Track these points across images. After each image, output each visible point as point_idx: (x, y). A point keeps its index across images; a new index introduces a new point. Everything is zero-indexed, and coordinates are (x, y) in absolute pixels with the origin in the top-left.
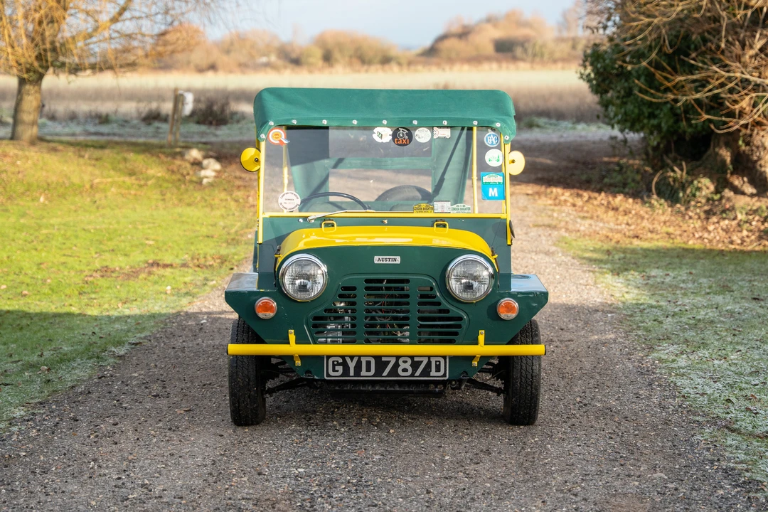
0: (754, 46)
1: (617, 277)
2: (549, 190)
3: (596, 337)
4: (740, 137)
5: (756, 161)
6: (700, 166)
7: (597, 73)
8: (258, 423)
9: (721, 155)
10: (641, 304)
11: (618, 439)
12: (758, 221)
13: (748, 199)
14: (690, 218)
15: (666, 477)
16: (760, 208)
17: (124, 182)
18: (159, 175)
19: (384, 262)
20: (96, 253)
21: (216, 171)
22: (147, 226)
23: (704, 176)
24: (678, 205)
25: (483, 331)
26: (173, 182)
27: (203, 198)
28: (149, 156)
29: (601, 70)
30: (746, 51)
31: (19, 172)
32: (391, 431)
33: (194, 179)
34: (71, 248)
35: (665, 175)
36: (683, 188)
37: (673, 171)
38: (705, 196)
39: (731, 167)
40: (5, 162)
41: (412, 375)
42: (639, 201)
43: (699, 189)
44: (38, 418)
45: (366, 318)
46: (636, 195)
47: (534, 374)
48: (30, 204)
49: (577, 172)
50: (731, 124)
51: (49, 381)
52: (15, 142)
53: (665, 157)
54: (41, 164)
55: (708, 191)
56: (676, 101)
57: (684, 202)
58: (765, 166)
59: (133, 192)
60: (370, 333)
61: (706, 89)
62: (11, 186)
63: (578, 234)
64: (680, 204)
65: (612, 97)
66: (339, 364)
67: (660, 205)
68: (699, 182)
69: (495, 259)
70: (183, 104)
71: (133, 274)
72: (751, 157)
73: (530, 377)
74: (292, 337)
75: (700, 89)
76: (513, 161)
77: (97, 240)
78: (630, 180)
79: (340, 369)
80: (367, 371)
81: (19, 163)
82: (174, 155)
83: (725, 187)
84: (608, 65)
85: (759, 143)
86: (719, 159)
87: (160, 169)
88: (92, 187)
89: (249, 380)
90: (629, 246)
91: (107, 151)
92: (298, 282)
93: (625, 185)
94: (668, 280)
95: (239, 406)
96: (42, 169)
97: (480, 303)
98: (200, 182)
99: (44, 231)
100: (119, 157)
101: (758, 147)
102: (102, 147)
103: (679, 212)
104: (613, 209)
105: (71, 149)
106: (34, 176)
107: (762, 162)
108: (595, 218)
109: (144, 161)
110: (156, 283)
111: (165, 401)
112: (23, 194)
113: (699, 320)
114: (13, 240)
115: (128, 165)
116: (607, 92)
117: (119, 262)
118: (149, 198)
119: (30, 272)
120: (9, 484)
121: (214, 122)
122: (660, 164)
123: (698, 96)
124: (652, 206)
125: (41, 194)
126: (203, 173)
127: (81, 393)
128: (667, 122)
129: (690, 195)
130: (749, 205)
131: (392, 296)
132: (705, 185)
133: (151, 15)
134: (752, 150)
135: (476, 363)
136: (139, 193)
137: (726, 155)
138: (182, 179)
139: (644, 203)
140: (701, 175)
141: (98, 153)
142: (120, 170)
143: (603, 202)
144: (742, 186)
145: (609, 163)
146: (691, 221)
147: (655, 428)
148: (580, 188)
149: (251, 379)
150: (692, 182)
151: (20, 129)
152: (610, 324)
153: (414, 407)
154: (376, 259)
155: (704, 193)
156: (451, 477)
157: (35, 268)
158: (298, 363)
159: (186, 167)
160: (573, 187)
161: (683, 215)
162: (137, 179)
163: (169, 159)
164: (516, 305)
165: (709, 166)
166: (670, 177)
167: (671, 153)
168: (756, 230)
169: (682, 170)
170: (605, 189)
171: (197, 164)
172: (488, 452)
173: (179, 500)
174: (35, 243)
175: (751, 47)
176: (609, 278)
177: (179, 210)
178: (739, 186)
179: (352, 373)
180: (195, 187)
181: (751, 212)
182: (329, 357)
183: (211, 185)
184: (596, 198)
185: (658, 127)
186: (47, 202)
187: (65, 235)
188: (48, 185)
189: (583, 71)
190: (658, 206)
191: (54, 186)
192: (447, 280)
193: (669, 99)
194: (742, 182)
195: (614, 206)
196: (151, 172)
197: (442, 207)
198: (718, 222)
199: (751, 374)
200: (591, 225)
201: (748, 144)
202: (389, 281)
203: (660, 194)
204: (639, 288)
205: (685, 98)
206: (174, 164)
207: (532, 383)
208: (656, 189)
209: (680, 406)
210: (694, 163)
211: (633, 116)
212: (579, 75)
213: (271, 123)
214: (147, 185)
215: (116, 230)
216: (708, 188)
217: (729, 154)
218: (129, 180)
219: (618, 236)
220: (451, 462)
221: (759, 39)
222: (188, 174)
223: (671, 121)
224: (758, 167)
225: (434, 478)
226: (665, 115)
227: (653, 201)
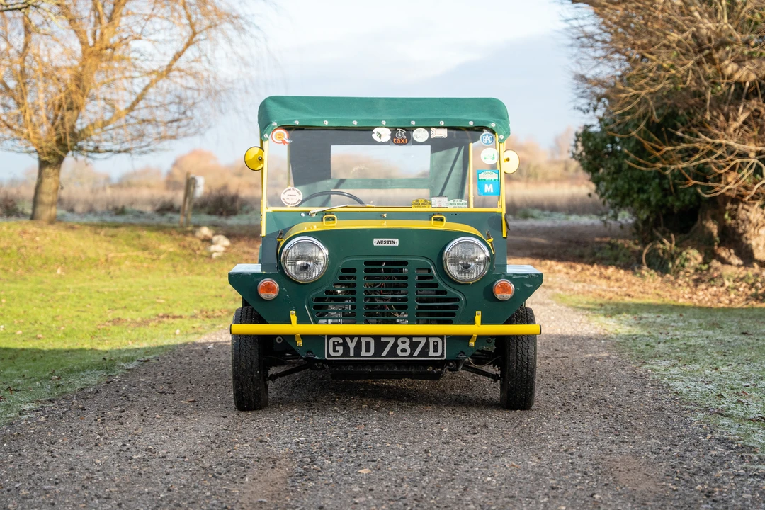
0: (738, 119)
1: (609, 318)
2: (543, 263)
3: (590, 355)
4: (726, 210)
5: (742, 234)
6: (688, 238)
7: (589, 152)
8: (260, 408)
9: (708, 228)
10: (634, 335)
11: (613, 419)
12: (745, 287)
13: (734, 269)
14: (680, 285)
15: (660, 443)
16: (747, 275)
17: (137, 256)
18: (171, 250)
19: (383, 245)
20: (109, 309)
21: (225, 247)
22: (158, 289)
23: (692, 248)
24: (668, 275)
25: (480, 312)
26: (184, 256)
27: (212, 269)
28: (162, 233)
29: (592, 148)
30: (730, 122)
31: (37, 248)
32: (391, 413)
33: (205, 253)
34: (84, 306)
35: (655, 247)
36: (673, 259)
37: (663, 243)
38: (693, 267)
39: (718, 239)
40: (25, 238)
41: (411, 355)
42: (630, 272)
43: (687, 260)
44: (47, 409)
45: (366, 299)
46: (627, 267)
47: (530, 357)
48: (48, 275)
49: (570, 249)
50: (717, 189)
51: (59, 385)
52: (34, 221)
53: (654, 231)
54: (58, 240)
55: (696, 262)
56: (664, 169)
57: (674, 272)
58: (750, 239)
59: (145, 265)
60: (368, 314)
61: (693, 159)
62: (30, 260)
63: (572, 292)
64: (670, 274)
65: (603, 173)
66: (339, 345)
67: (651, 275)
68: (687, 253)
69: (491, 242)
70: (194, 187)
71: (145, 323)
72: (737, 230)
73: (525, 360)
74: (294, 318)
75: (687, 158)
76: (508, 160)
77: (111, 300)
78: (621, 255)
79: (340, 349)
80: (366, 352)
81: (37, 239)
82: (185, 233)
83: (713, 258)
84: (598, 143)
85: (744, 217)
86: (706, 231)
87: (172, 245)
88: (107, 260)
89: (252, 363)
90: (621, 301)
91: (122, 230)
92: (299, 263)
93: (616, 259)
94: (659, 320)
95: (242, 390)
96: (59, 244)
97: (476, 284)
98: (210, 256)
99: (60, 293)
100: (133, 235)
101: (743, 221)
102: (117, 226)
103: (669, 281)
104: (605, 278)
105: (89, 228)
106: (52, 251)
107: (747, 235)
108: (588, 281)
109: (157, 238)
110: (165, 328)
111: (171, 396)
112: (41, 267)
113: (691, 346)
114: (30, 300)
115: (141, 241)
116: (597, 170)
117: (130, 315)
118: (161, 270)
119: (45, 323)
120: (17, 451)
121: (224, 213)
122: (649, 237)
123: (685, 165)
124: (642, 276)
125: (58, 267)
126: (213, 248)
127: (89, 393)
128: (656, 196)
129: (679, 265)
130: (736, 273)
131: (391, 278)
132: (693, 256)
133: (165, 105)
134: (738, 224)
135: (473, 343)
136: (151, 266)
137: (713, 227)
138: (193, 253)
139: (635, 273)
140: (690, 247)
141: (113, 231)
142: (134, 246)
143: (596, 273)
144: (729, 257)
145: (601, 242)
146: (681, 288)
147: (648, 412)
148: (574, 261)
149: (254, 361)
150: (681, 253)
151: (40, 209)
152: (603, 347)
153: (413, 398)
154: (376, 242)
155: (692, 264)
156: (448, 443)
157: (50, 319)
158: (300, 343)
159: (196, 244)
160: (567, 260)
161: (673, 284)
162: (150, 254)
163: (181, 236)
164: (512, 286)
165: (697, 238)
166: (660, 249)
167: (660, 225)
168: (744, 294)
169: (671, 242)
170: (598, 262)
171: (208, 241)
172: (486, 426)
173: (182, 459)
174: (51, 302)
175: (735, 120)
176: (602, 319)
177: (190, 277)
178: (726, 257)
179: (352, 353)
180: (205, 260)
181: (738, 280)
182: (330, 337)
183: (221, 259)
184: (588, 270)
185: (648, 201)
186: (63, 274)
187: (79, 296)
188: (65, 258)
189: (574, 151)
190: (649, 276)
191: (70, 259)
192: (444, 263)
193: (658, 169)
194: (729, 254)
195: (607, 276)
196: (163, 247)
197: (440, 202)
198: (707, 289)
199: (742, 380)
200: (584, 287)
201: (733, 217)
202: (388, 263)
203: (650, 266)
204: (631, 326)
205: (673, 167)
206: (185, 240)
207: (528, 367)
208: (646, 260)
209: (673, 399)
210: (682, 235)
211: (623, 191)
212: (571, 155)
213: (275, 124)
214: (159, 259)
215: (128, 292)
216: (696, 259)
217: (716, 226)
218: (141, 255)
219: (611, 295)
220: (449, 433)
221: (743, 112)
222: (199, 249)
223: (660, 195)
224: (744, 240)
225: (433, 443)
226: (654, 189)
227: (644, 272)
